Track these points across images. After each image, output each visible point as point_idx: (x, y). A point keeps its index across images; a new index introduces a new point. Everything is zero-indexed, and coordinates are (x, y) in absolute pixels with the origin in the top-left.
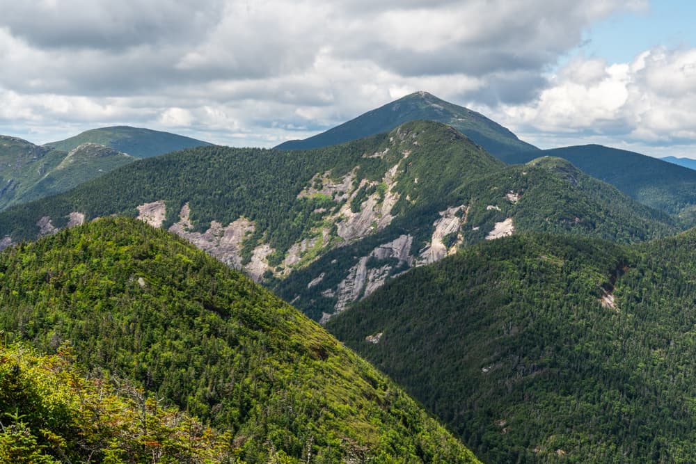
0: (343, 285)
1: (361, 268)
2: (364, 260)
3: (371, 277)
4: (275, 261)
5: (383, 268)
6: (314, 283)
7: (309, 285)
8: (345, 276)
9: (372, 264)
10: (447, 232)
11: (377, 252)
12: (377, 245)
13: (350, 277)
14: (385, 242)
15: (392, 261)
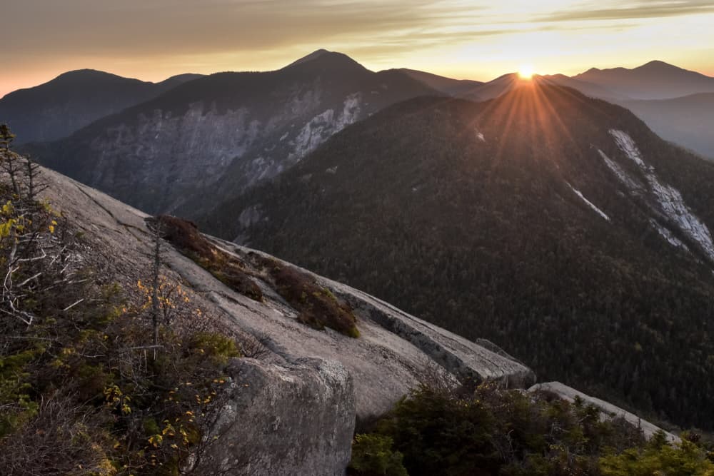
0: (299, 137)
1: (308, 128)
2: (308, 124)
3: (313, 133)
4: (261, 128)
5: (319, 128)
6: (283, 138)
7: (281, 139)
8: (299, 134)
9: (313, 126)
10: (351, 106)
11: (316, 119)
12: (315, 116)
13: (302, 133)
14: (319, 114)
15: (323, 124)
